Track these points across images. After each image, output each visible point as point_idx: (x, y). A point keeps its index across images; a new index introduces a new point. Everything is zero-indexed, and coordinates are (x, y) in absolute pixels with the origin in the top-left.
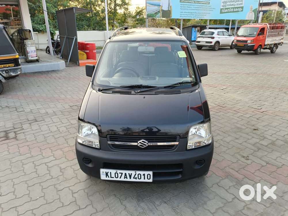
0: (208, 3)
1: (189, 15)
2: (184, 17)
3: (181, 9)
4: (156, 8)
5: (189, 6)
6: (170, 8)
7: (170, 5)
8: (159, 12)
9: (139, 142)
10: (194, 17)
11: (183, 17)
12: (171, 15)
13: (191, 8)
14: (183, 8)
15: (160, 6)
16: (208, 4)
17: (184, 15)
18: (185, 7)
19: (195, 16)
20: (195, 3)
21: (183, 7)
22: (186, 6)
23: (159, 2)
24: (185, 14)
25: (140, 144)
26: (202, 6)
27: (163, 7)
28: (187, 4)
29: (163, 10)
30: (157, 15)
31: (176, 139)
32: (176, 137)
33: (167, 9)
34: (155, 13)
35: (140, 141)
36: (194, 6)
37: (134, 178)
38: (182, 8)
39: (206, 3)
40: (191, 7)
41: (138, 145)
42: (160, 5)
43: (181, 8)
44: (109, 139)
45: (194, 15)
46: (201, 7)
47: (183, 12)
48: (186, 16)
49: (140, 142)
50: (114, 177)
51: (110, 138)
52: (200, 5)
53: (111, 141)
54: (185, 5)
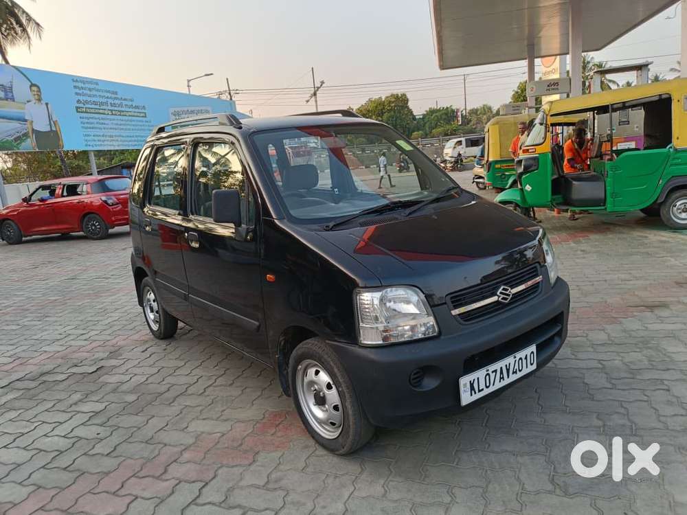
0: (142, 115)
1: (108, 140)
2: (96, 145)
3: (82, 127)
4: (15, 125)
5: (102, 121)
6: (55, 125)
7: (54, 119)
8: (26, 135)
9: (498, 293)
10: (118, 146)
11: (93, 146)
12: (61, 142)
13: (107, 126)
14: (89, 126)
15: (26, 121)
16: (143, 117)
17: (95, 141)
18: (92, 123)
19: (120, 143)
20: (112, 114)
21: (87, 123)
22: (95, 121)
23: (22, 111)
24: (96, 138)
25: (502, 296)
26: (131, 121)
27: (34, 124)
28: (97, 116)
29: (36, 131)
30: (23, 144)
31: (536, 271)
32: (535, 267)
33: (47, 129)
34: (16, 140)
35: (500, 290)
36: (114, 122)
37: (513, 373)
38: (86, 125)
39: (138, 114)
40: (108, 124)
41: (500, 299)
42: (26, 118)
43: (83, 125)
44: (451, 305)
45: (117, 140)
46: (130, 123)
47: (88, 135)
48: (100, 143)
49: (501, 293)
50: (484, 387)
51: (453, 302)
52: (124, 118)
53: (456, 307)
54: (92, 118)
